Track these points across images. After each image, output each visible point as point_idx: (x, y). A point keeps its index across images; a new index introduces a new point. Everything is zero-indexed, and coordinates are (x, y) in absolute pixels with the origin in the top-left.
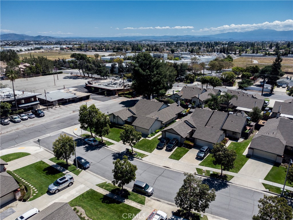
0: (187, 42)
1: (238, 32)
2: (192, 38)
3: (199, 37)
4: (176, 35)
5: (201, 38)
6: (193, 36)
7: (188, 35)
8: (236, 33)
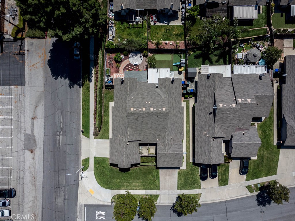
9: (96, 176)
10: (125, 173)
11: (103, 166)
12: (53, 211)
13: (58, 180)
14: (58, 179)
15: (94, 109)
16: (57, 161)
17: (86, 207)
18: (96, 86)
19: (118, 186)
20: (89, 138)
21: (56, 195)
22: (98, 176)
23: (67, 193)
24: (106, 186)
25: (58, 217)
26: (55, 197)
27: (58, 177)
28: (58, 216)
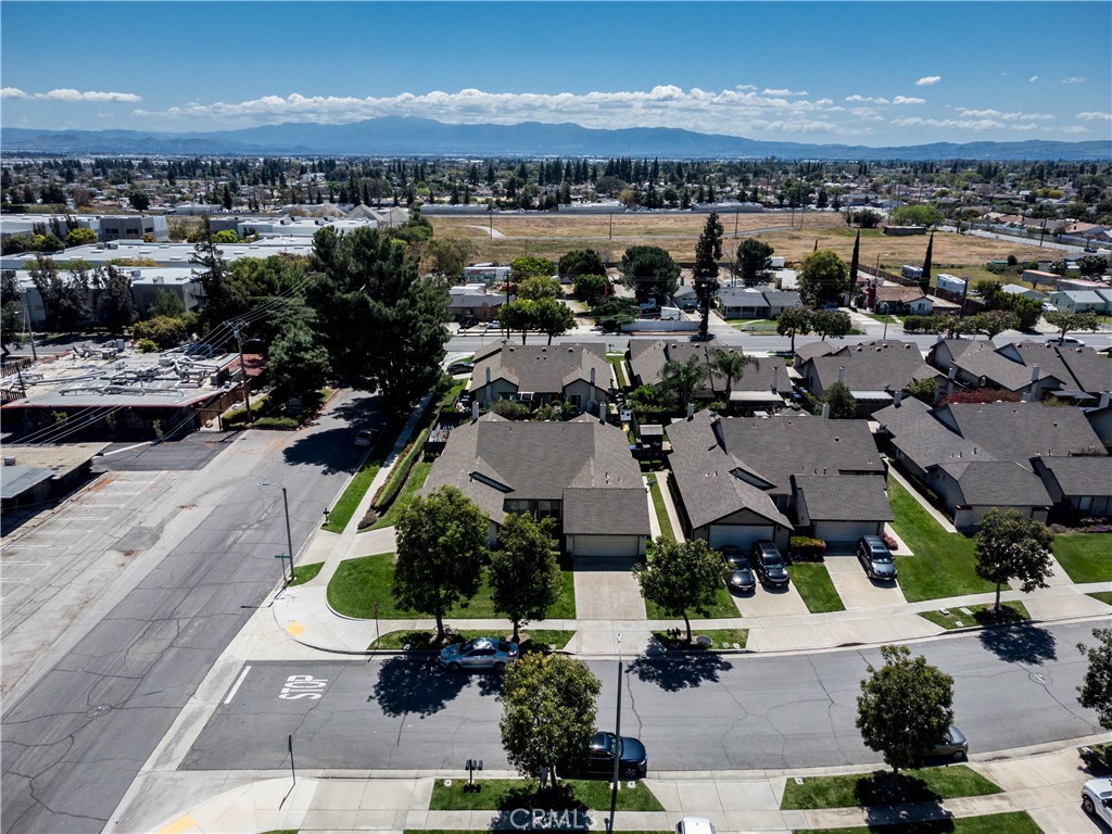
0: (145, 160)
1: (320, 123)
2: (144, 141)
3: (176, 141)
4: (64, 129)
5: (185, 142)
6: (144, 133)
7: (123, 131)
8: (314, 125)
11: (367, 571)
12: (95, 677)
13: (176, 605)
14: (178, 601)
17: (248, 668)
20: (340, 534)
21: (141, 637)
23: (191, 631)
24: (361, 611)
26: (136, 639)
27: (182, 597)
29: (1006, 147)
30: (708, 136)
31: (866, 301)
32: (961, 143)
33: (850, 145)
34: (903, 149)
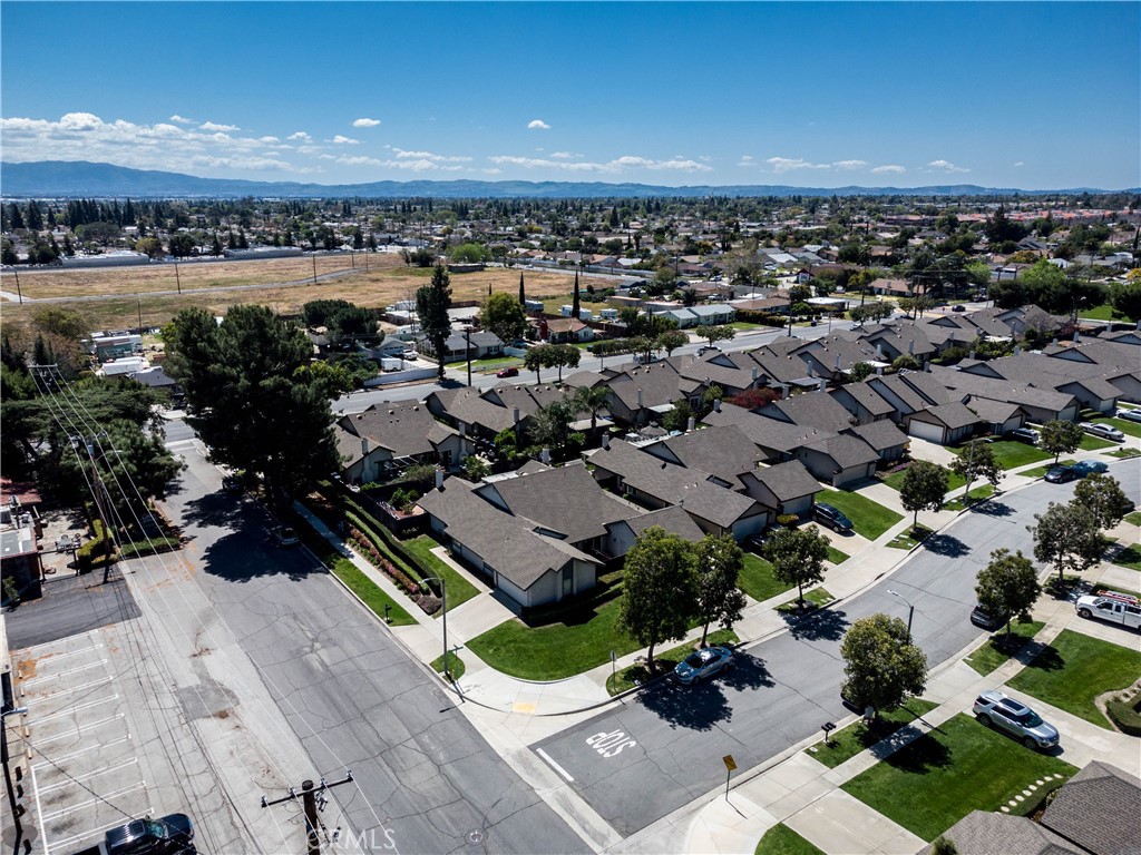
9: (507, 669)
10: (588, 624)
11: (510, 642)
12: (417, 817)
13: (375, 735)
14: (370, 731)
15: (391, 584)
16: (338, 698)
17: (540, 750)
18: (371, 558)
19: (597, 656)
20: (418, 623)
21: (394, 771)
22: (515, 666)
23: (433, 748)
24: (559, 673)
25: (449, 824)
26: (392, 775)
27: (367, 727)
28: (447, 820)
29: (443, 185)
30: (144, 172)
31: (538, 334)
32: (404, 181)
33: (302, 183)
34: (353, 186)
